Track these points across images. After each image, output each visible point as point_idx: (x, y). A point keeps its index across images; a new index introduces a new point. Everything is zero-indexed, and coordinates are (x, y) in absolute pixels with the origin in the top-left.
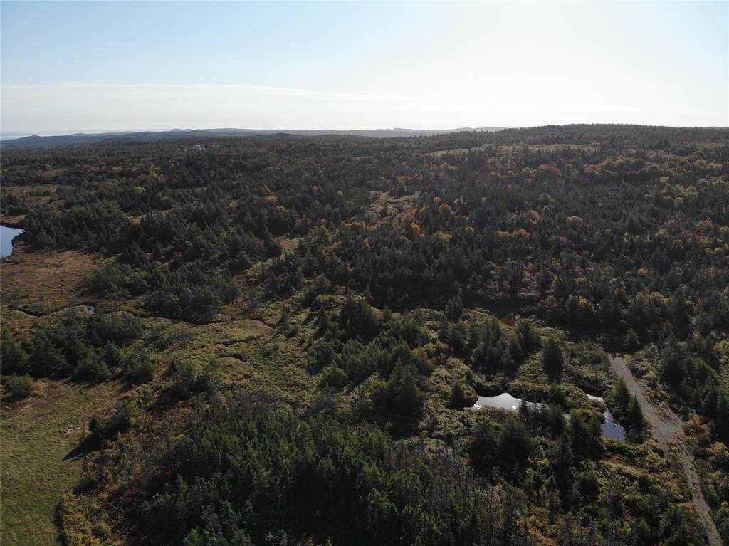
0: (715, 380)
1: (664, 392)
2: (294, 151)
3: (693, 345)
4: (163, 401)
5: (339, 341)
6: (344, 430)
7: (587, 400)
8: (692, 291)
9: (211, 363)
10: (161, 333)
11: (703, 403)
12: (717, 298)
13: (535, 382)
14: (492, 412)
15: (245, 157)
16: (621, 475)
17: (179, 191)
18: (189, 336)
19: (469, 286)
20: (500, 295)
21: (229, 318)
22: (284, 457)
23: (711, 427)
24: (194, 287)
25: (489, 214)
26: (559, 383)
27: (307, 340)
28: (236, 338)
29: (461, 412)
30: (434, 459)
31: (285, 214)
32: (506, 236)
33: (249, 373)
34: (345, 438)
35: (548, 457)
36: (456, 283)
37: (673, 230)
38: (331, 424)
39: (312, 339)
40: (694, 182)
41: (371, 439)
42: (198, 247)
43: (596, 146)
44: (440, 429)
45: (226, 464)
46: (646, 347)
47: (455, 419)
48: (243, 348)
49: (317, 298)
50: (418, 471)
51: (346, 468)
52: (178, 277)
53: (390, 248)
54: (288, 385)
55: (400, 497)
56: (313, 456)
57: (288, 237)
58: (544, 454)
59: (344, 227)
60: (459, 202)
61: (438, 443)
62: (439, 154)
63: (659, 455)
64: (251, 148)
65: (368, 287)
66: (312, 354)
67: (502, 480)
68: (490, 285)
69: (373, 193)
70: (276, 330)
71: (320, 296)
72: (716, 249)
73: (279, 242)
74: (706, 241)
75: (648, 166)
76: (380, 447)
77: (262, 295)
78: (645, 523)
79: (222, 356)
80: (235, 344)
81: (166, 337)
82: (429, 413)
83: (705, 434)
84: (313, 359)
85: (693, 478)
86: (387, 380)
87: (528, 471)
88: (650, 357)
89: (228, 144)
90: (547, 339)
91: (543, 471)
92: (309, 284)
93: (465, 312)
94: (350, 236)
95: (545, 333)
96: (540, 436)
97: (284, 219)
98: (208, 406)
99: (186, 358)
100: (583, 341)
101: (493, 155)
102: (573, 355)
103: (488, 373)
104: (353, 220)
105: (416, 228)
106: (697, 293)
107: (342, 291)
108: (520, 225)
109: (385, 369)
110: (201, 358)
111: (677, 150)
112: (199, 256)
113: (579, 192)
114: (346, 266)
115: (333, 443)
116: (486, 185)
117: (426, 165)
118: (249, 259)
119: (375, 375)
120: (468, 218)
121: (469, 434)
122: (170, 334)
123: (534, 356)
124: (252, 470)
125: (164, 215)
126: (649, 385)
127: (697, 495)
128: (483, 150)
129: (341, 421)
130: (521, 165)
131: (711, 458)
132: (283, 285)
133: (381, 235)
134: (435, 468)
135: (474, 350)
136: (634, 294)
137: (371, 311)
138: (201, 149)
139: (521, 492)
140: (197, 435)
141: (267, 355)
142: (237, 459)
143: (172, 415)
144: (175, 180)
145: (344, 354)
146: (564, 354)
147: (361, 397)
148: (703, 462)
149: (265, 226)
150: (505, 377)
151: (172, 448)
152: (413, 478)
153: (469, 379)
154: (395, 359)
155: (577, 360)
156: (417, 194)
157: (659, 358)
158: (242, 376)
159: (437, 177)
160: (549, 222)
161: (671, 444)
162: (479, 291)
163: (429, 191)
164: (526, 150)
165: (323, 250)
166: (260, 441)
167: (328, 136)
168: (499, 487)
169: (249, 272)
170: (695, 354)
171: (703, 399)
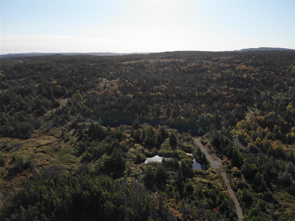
0: (232, 144)
1: (213, 150)
2: (64, 62)
3: (222, 132)
4: (11, 174)
5: (88, 142)
6: (92, 179)
7: (186, 155)
8: (221, 112)
9: (31, 156)
10: (7, 144)
11: (228, 153)
12: (230, 114)
13: (167, 150)
14: (152, 163)
15: (41, 65)
16: (201, 182)
17: (12, 81)
18: (20, 145)
19: (141, 115)
20: (152, 118)
21: (38, 135)
22: (67, 192)
23: (231, 161)
24: (21, 123)
25: (147, 86)
26: (176, 149)
27: (74, 143)
28: (42, 144)
29: (140, 165)
30: (131, 185)
31: (61, 89)
32: (154, 95)
33: (49, 159)
34: (93, 181)
35: (174, 179)
36: (136, 114)
37: (213, 90)
38: (87, 176)
39: (76, 142)
40: (220, 72)
41: (104, 181)
42: (22, 105)
43: (184, 59)
44: (132, 173)
45: (42, 199)
46: (206, 134)
47: (138, 168)
48: (45, 148)
49: (77, 124)
50: (125, 191)
51: (95, 194)
52: (13, 119)
53: (108, 101)
54: (67, 162)
55: (118, 202)
56: (80, 190)
57: (63, 99)
58: (172, 178)
59: (88, 93)
60: (135, 82)
61: (132, 178)
62: (126, 63)
63: (214, 173)
64: (44, 61)
65: (100, 118)
66: (77, 148)
67: (158, 190)
68: (149, 114)
69: (100, 78)
70: (59, 139)
71: (79, 123)
72: (229, 96)
73: (58, 101)
74: (225, 93)
75: (204, 66)
76: (108, 183)
77: (52, 124)
78: (211, 200)
79: (36, 152)
80: (41, 147)
81: (10, 146)
82: (128, 167)
83: (230, 164)
84: (77, 151)
85: (227, 181)
86: (110, 156)
87: (167, 185)
88: (208, 137)
89: (33, 59)
90: (171, 133)
91: (173, 184)
92: (73, 119)
93: (140, 125)
94: (91, 97)
95: (169, 131)
96: (170, 171)
97: (60, 91)
98: (31, 175)
99: (20, 154)
100: (183, 133)
101: (147, 63)
102: (180, 139)
103: (150, 148)
104: (92, 90)
105: (119, 93)
106: (223, 112)
107: (88, 121)
108: (159, 90)
109: (109, 151)
110: (26, 154)
111: (214, 60)
112: (22, 109)
113: (179, 77)
114: (90, 110)
115: (88, 184)
116: (145, 75)
117: (121, 67)
118: (45, 109)
119: (105, 154)
120: (139, 88)
121: (144, 173)
122: (11, 144)
123: (166, 140)
124: (53, 200)
125: (5, 92)
126: (208, 148)
127: (229, 187)
128: (143, 61)
129: (91, 175)
130: (158, 67)
131: (233, 173)
132: (61, 119)
133: (105, 96)
134: (131, 189)
135: (144, 140)
136: (200, 114)
137: (102, 128)
138: (21, 62)
139: (165, 194)
140: (27, 188)
141: (56, 150)
142: (46, 196)
143: (15, 179)
144: (10, 76)
145: (91, 147)
146: (177, 138)
147: (99, 164)
148: (230, 175)
149: (52, 94)
150: (156, 149)
151: (17, 194)
152: (123, 194)
153: (143, 151)
154: (113, 147)
155: (182, 140)
156: (118, 79)
157: (211, 137)
158: (45, 160)
159: (126, 72)
160: (169, 89)
161: (218, 169)
162: (145, 117)
163: (123, 78)
164: (159, 62)
165: (79, 103)
166: (56, 187)
167: (78, 55)
168: (156, 193)
169: (46, 115)
170: (224, 135)
171: (228, 151)
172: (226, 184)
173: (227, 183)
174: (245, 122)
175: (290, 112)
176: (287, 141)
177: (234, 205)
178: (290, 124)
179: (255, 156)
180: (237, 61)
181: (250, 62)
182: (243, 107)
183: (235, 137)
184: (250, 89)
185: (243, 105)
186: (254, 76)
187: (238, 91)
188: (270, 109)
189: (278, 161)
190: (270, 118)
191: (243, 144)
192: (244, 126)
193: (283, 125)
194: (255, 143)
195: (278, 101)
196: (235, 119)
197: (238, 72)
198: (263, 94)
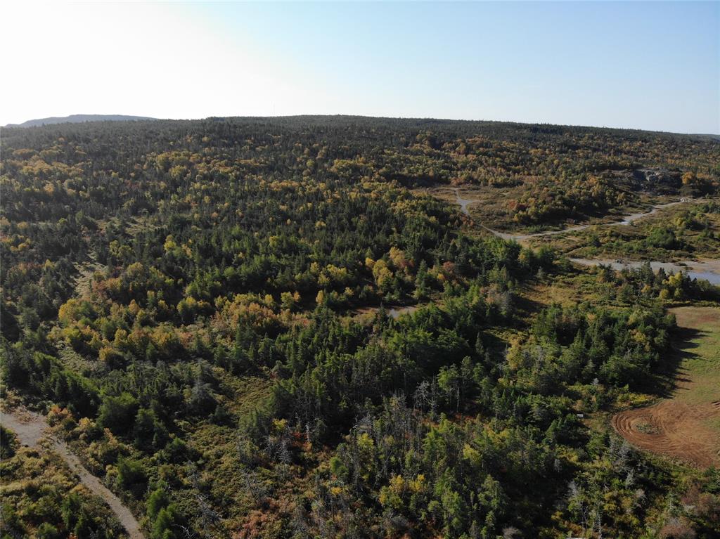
0: (59, 366)
1: (16, 398)
3: (27, 342)
8: (9, 291)
11: (55, 391)
12: (35, 291)
23: (71, 409)
63: (35, 457)
72: (20, 246)
74: (8, 240)
78: (49, 525)
83: (68, 417)
85: (73, 461)
106: (14, 292)
127: (83, 474)
131: (82, 436)
148: (75, 443)
161: (42, 442)
170: (32, 349)
171: (54, 387)
172: (75, 469)
173: (76, 466)
174: (77, 303)
175: (173, 255)
176: (182, 319)
177: (109, 508)
178: (180, 281)
179: (123, 375)
180: (19, 152)
181: (55, 152)
182: (63, 266)
183: (64, 346)
184: (70, 218)
185: (62, 261)
186: (71, 186)
187: (41, 227)
188: (128, 260)
189: (176, 368)
190: (134, 279)
191: (87, 357)
192: (77, 312)
193: (165, 287)
194: (115, 344)
195: (141, 236)
196: (50, 302)
197: (29, 180)
198: (103, 225)
